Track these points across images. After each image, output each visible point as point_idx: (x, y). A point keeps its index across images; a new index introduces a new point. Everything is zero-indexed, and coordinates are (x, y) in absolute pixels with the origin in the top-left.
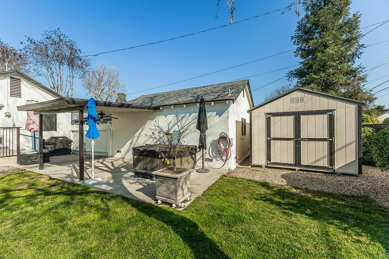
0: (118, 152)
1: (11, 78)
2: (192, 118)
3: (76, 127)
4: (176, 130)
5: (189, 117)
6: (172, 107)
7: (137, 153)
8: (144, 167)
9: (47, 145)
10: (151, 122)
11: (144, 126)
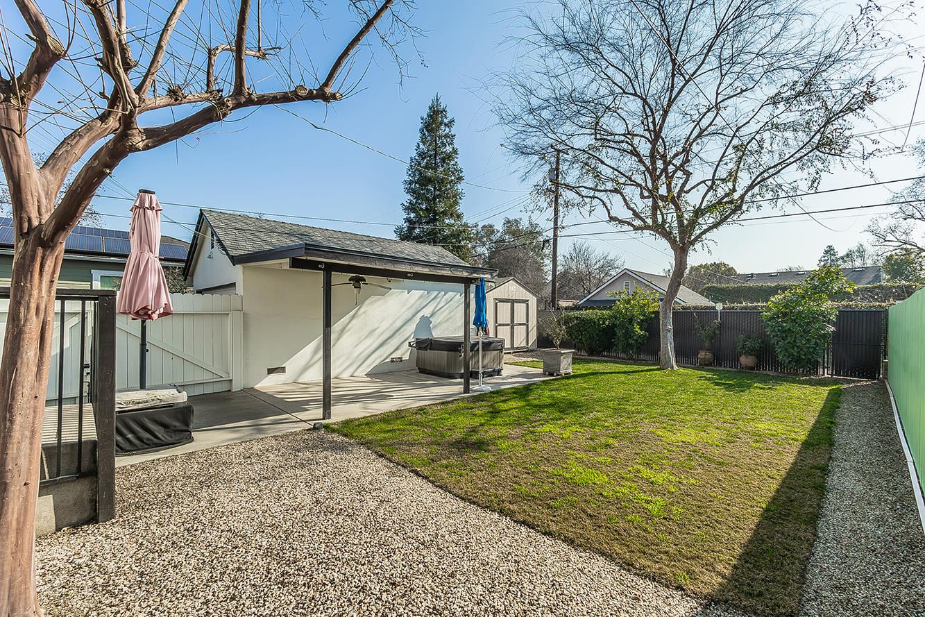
0: (271, 371)
10: (379, 299)
11: (358, 309)
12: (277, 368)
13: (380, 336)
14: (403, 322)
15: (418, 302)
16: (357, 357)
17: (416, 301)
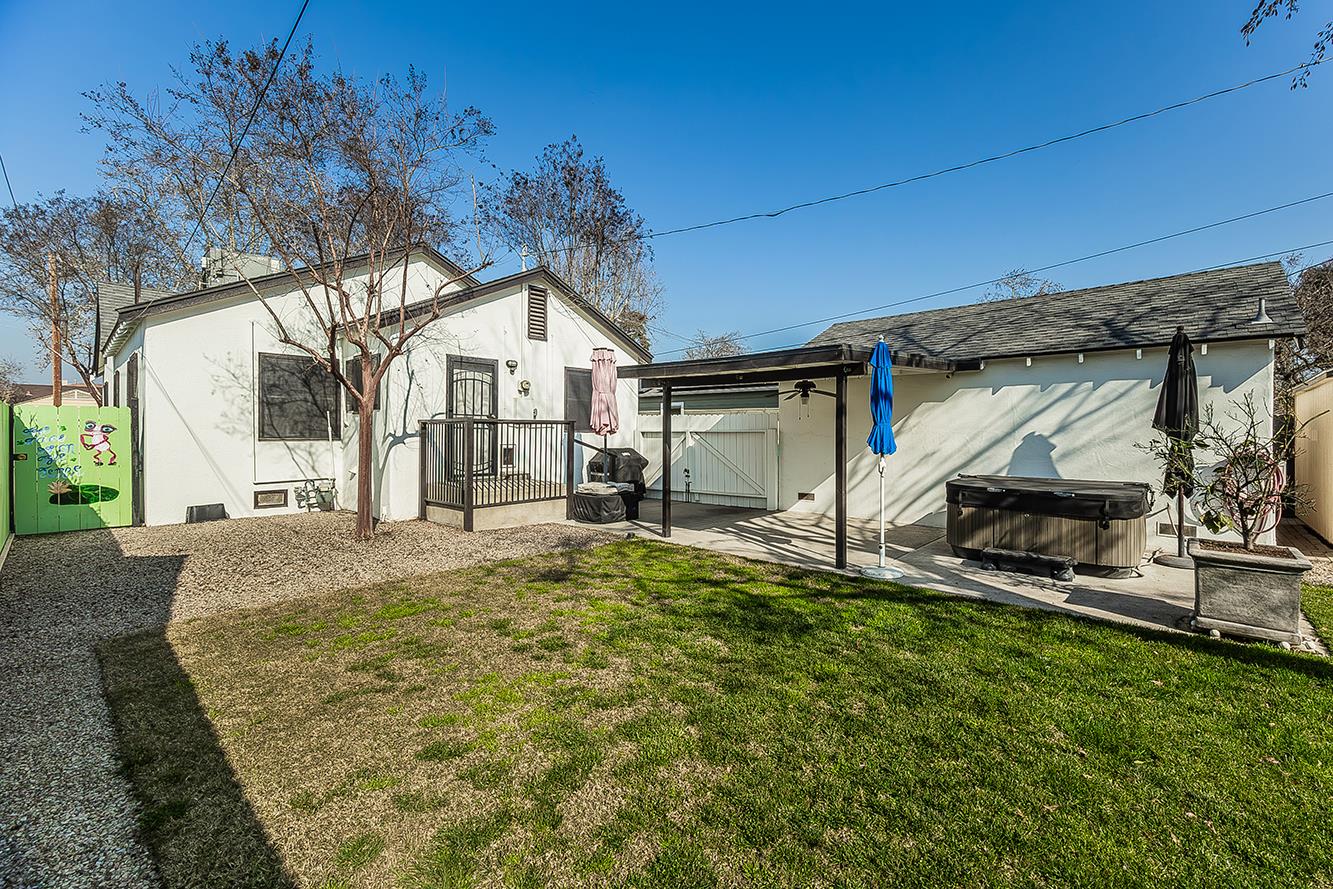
0: (802, 496)
1: (531, 288)
2: (1104, 397)
3: (654, 422)
4: (1036, 434)
5: (1091, 393)
6: (1029, 362)
7: (977, 499)
8: (1001, 539)
9: (598, 472)
10: (933, 407)
11: (906, 420)
12: (806, 495)
13: (941, 463)
14: (987, 444)
15: (1026, 404)
16: (905, 492)
17: (1022, 400)
